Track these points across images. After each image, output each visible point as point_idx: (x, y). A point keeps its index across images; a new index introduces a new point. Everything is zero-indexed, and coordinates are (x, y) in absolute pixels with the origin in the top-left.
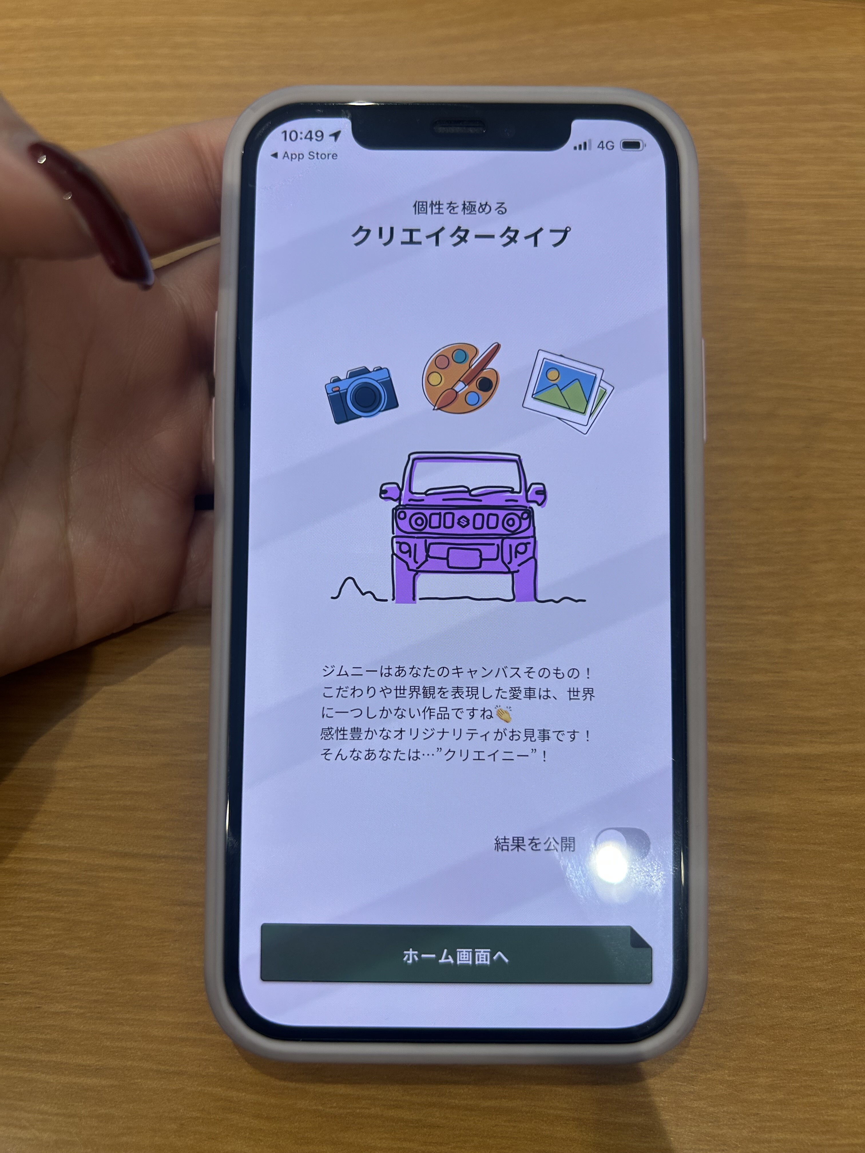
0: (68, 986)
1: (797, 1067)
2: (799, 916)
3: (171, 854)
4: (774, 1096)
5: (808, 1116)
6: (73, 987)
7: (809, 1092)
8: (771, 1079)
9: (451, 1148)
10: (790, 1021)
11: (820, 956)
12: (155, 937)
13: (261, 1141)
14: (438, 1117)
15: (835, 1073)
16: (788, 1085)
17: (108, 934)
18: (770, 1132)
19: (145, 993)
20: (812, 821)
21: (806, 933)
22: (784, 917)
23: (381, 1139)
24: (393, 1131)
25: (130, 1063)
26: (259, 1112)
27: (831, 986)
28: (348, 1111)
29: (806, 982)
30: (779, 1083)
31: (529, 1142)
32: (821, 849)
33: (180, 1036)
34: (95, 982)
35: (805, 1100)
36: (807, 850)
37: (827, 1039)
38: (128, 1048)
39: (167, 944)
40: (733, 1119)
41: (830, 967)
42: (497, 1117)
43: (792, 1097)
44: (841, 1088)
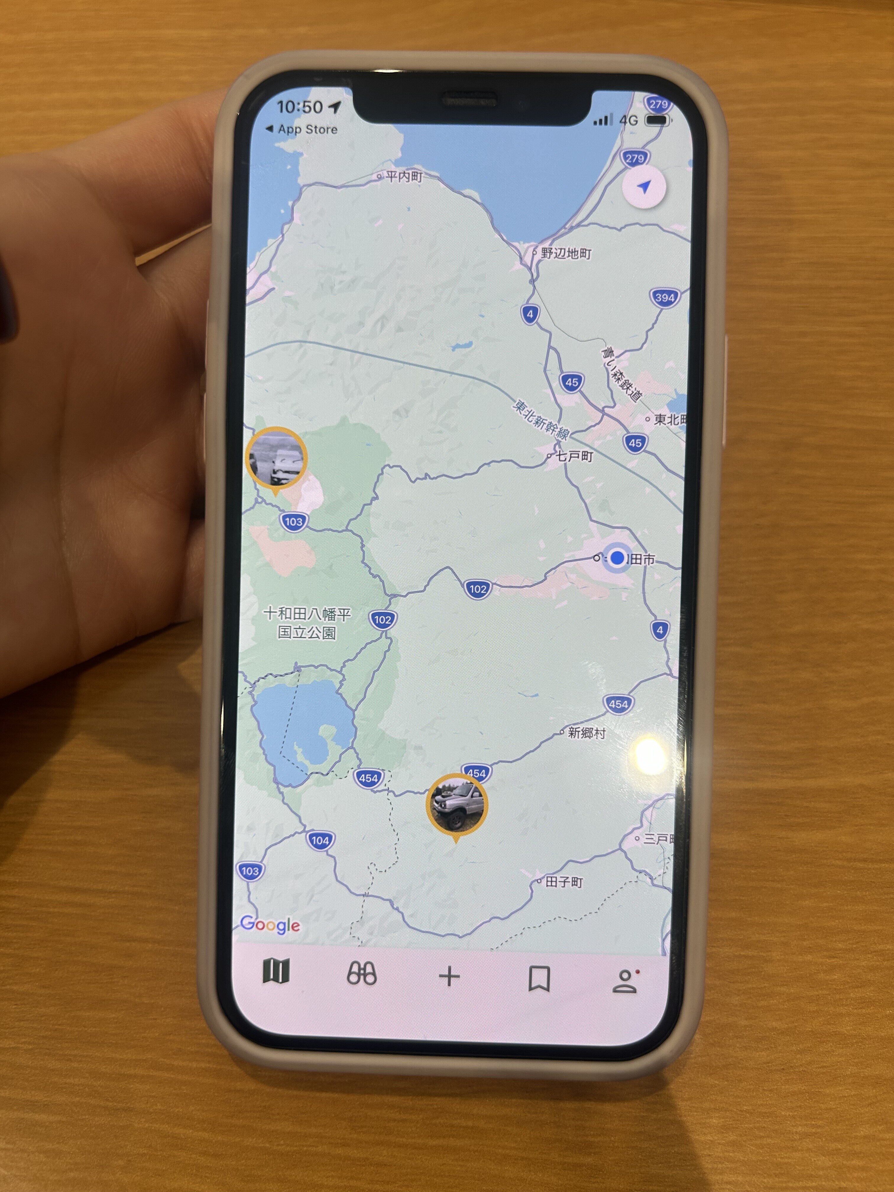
0: (16, 1022)
1: (751, 1108)
2: (756, 954)
3: (122, 889)
4: (727, 1137)
5: (761, 1158)
6: (22, 1023)
7: (762, 1134)
8: (723, 1120)
9: (398, 1186)
10: (743, 1061)
11: (776, 994)
12: (104, 974)
13: (208, 1178)
14: (385, 1156)
15: (789, 1115)
16: (740, 1126)
17: (57, 970)
18: (721, 1174)
19: (94, 1029)
20: (771, 858)
21: (762, 972)
22: (740, 955)
23: (327, 1177)
24: (339, 1169)
25: (77, 1099)
26: (206, 1149)
27: (786, 1025)
28: (295, 1148)
29: (761, 1021)
30: (732, 1124)
31: (477, 1181)
32: (779, 886)
33: (128, 1072)
34: (43, 1018)
35: (758, 1142)
36: (765, 888)
37: (781, 1079)
38: (76, 1085)
39: (116, 980)
40: (684, 1160)
41: (786, 1007)
42: (445, 1155)
43: (745, 1138)
44: (795, 1130)
